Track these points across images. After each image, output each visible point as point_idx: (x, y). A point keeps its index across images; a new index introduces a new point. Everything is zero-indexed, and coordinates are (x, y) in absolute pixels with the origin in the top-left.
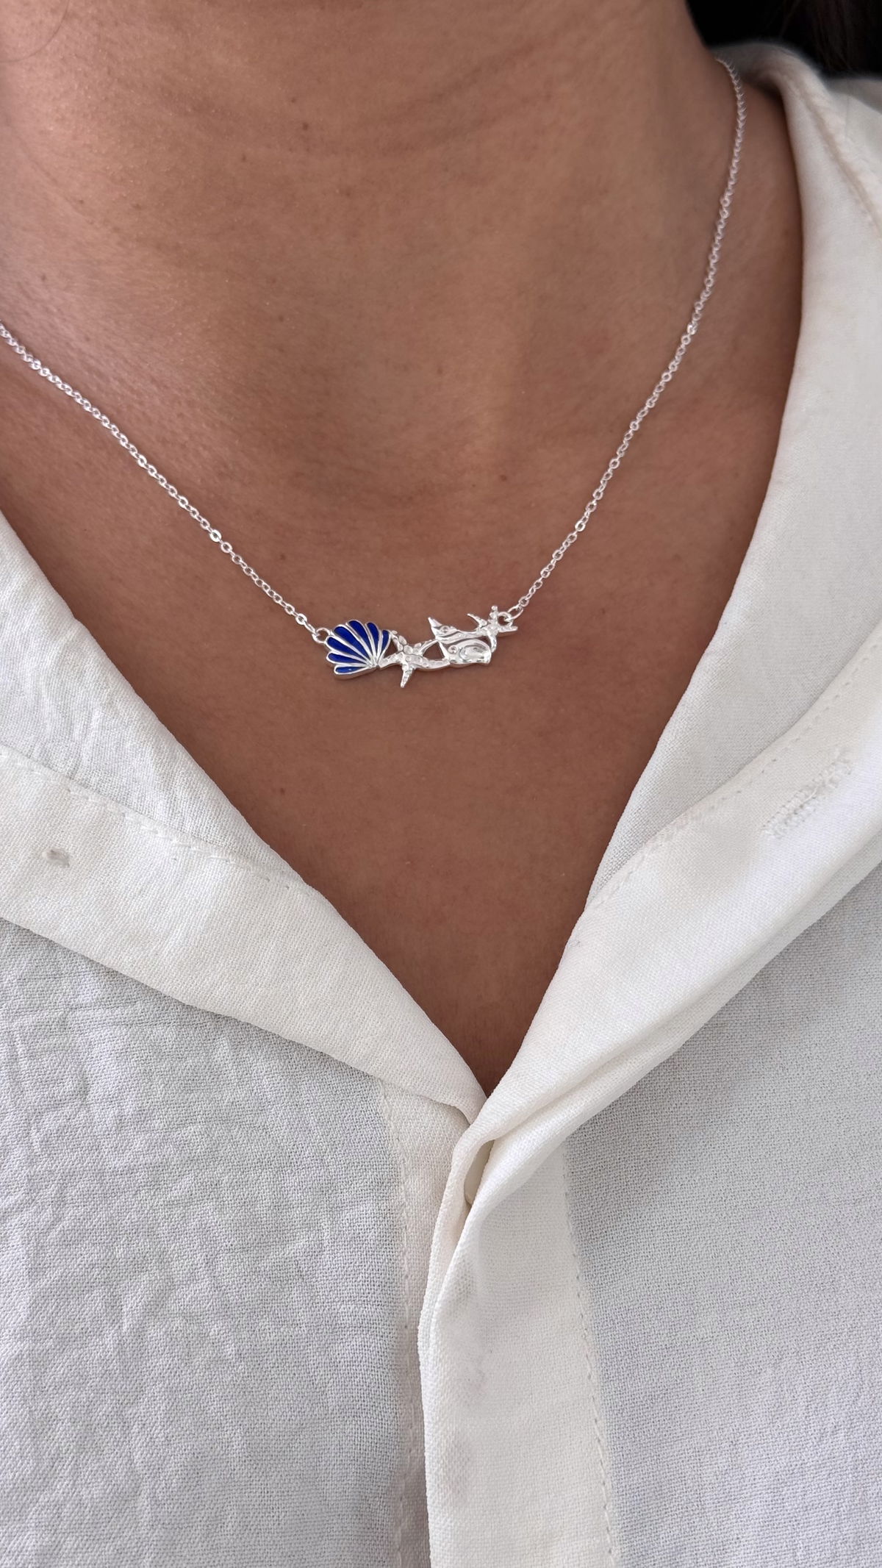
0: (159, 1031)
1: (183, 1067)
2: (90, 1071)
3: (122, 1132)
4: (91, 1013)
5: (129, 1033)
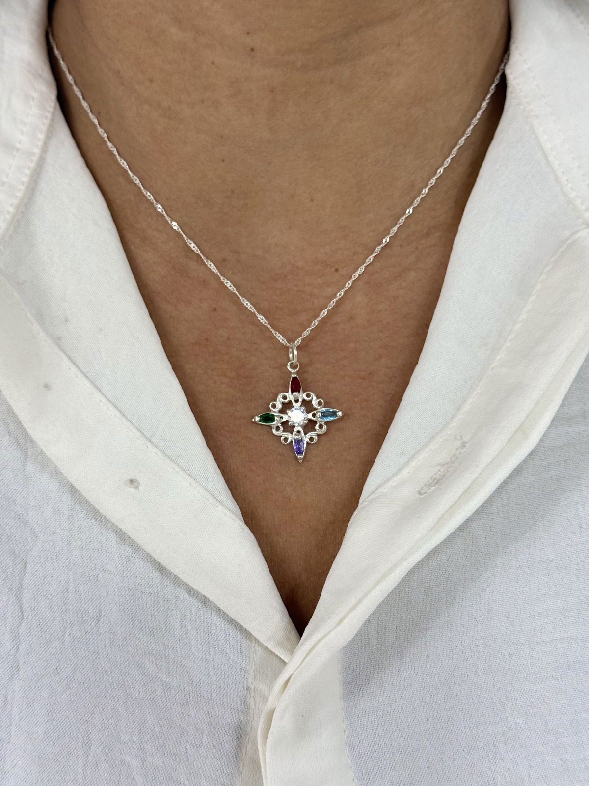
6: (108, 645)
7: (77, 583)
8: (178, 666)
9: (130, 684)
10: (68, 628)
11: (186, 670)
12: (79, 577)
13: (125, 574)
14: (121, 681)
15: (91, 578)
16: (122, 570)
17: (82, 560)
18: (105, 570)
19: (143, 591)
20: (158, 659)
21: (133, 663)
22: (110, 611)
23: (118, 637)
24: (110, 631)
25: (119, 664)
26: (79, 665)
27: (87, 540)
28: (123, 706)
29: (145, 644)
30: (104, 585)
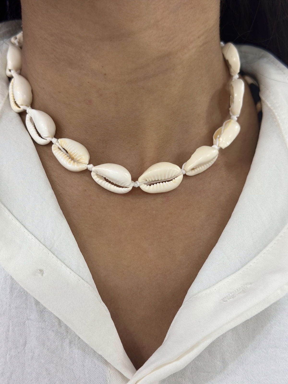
1: (54, 345)
2: (28, 339)
3: (32, 360)
4: (33, 322)
5: (41, 331)
6: (30, 359)
7: (14, 327)
8: (68, 370)
10: (8, 351)
11: (72, 371)
12: (15, 323)
13: (40, 320)
15: (21, 323)
16: (38, 318)
17: (17, 314)
18: (29, 318)
19: (50, 330)
20: (57, 366)
21: (43, 368)
22: (31, 341)
23: (35, 354)
25: (36, 369)
26: (14, 371)
27: (19, 303)
29: (50, 358)
30: (28, 327)
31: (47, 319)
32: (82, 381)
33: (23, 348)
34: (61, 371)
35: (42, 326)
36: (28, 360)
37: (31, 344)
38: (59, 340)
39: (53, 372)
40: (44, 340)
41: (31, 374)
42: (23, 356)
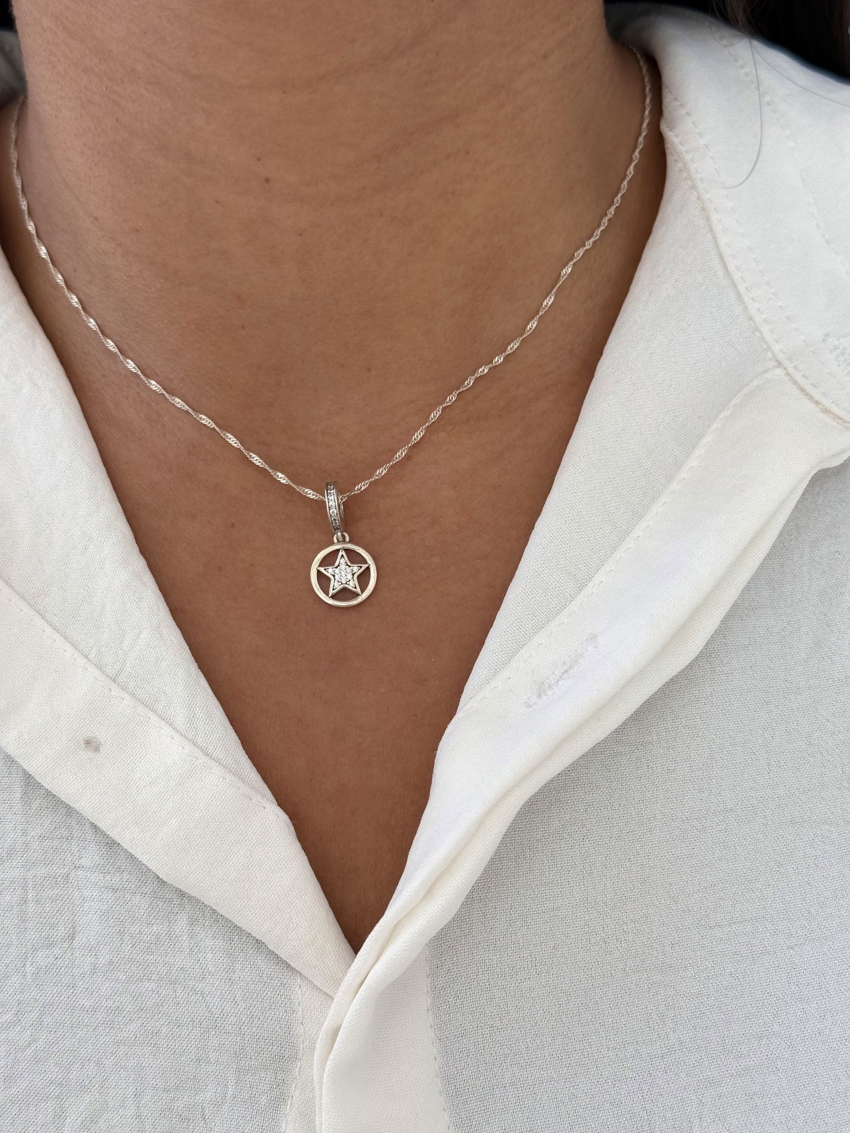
0: (136, 899)
3: (94, 976)
4: (88, 874)
6: (88, 973)
7: (39, 889)
9: (122, 1027)
10: (29, 955)
13: (106, 869)
14: (109, 1023)
15: (58, 880)
18: (77, 866)
19: (134, 892)
22: (88, 924)
23: (100, 960)
24: (89, 954)
26: (48, 1006)
27: (50, 826)
28: (112, 1058)
29: (141, 967)
30: (77, 887)
31: (126, 865)
32: (230, 1020)
33: (66, 945)
34: (171, 1000)
35: (114, 885)
36: (83, 975)
37: (87, 935)
38: (160, 918)
39: (152, 1003)
40: (121, 920)
41: (92, 1013)
42: (69, 966)
